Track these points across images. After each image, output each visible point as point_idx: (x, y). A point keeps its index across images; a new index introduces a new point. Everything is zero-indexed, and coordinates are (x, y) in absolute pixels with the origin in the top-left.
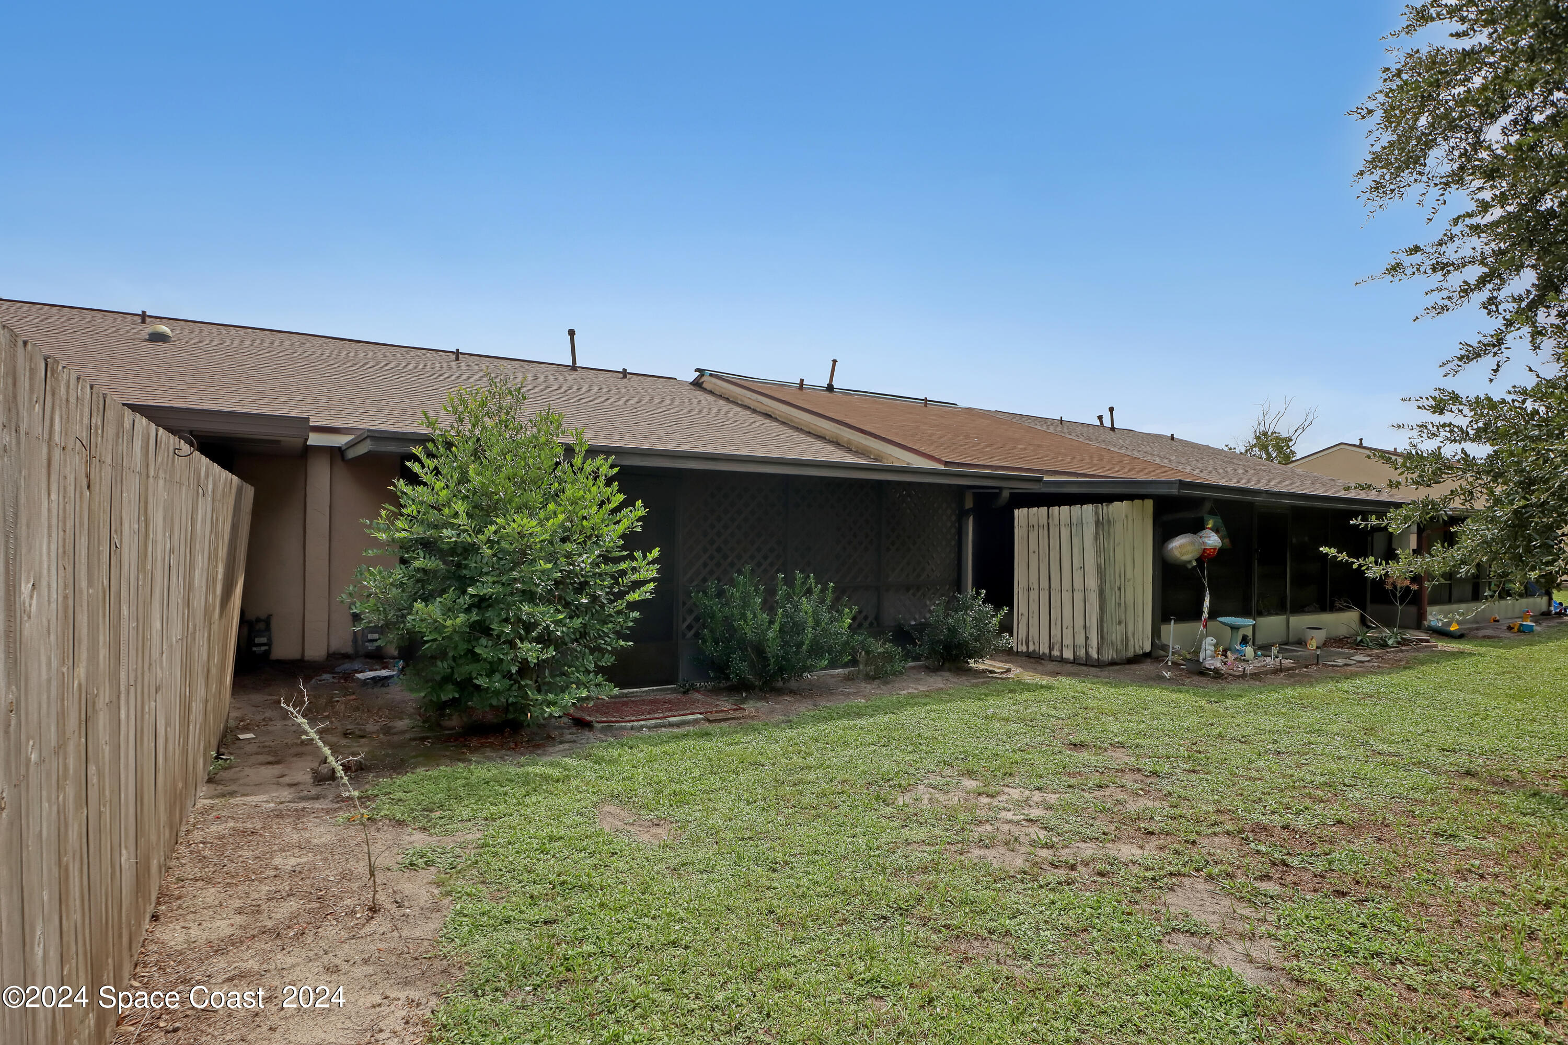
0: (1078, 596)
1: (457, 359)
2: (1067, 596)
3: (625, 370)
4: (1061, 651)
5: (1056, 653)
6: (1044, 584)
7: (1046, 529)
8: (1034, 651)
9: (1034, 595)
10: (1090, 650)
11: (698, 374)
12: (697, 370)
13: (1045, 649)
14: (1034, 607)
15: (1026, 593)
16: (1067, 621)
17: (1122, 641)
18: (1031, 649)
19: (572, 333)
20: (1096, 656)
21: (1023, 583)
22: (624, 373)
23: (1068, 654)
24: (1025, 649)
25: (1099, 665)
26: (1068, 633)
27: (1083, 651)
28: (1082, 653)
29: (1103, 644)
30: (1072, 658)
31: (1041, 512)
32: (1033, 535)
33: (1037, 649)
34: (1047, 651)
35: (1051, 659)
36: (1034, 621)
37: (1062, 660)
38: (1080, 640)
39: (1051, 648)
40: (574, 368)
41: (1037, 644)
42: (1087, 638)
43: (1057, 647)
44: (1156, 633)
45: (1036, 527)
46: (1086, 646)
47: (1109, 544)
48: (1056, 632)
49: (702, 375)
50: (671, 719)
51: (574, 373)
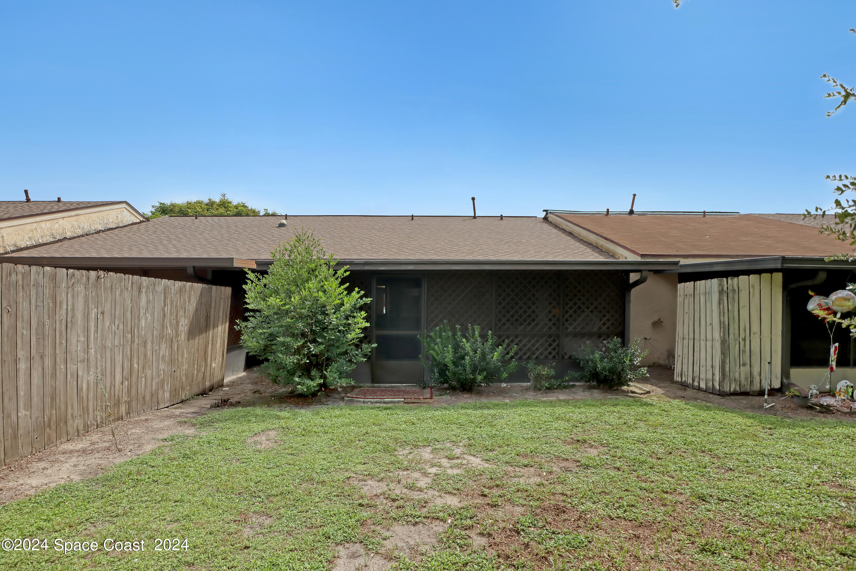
0: (709, 344)
1: (412, 219)
2: (703, 343)
3: (502, 215)
4: (699, 382)
5: (696, 384)
6: (691, 336)
7: (693, 296)
8: (685, 381)
9: (686, 342)
10: (715, 383)
11: (545, 213)
12: (544, 211)
13: (690, 381)
14: (686, 350)
15: (682, 341)
16: (703, 362)
17: (746, 379)
18: (683, 380)
19: (473, 199)
20: (718, 388)
21: (681, 335)
22: (502, 217)
23: (703, 385)
24: (680, 380)
25: (722, 394)
26: (703, 369)
27: (711, 383)
28: (710, 384)
29: (724, 379)
30: (705, 388)
31: (689, 285)
32: (686, 301)
33: (686, 380)
34: (691, 382)
35: (693, 388)
36: (686, 361)
37: (699, 389)
38: (710, 376)
39: (693, 380)
40: (475, 217)
41: (686, 377)
42: (713, 374)
43: (697, 379)
44: (785, 374)
45: (688, 296)
46: (713, 380)
47: (733, 306)
48: (696, 369)
49: (547, 214)
50: (385, 400)
51: (474, 220)
